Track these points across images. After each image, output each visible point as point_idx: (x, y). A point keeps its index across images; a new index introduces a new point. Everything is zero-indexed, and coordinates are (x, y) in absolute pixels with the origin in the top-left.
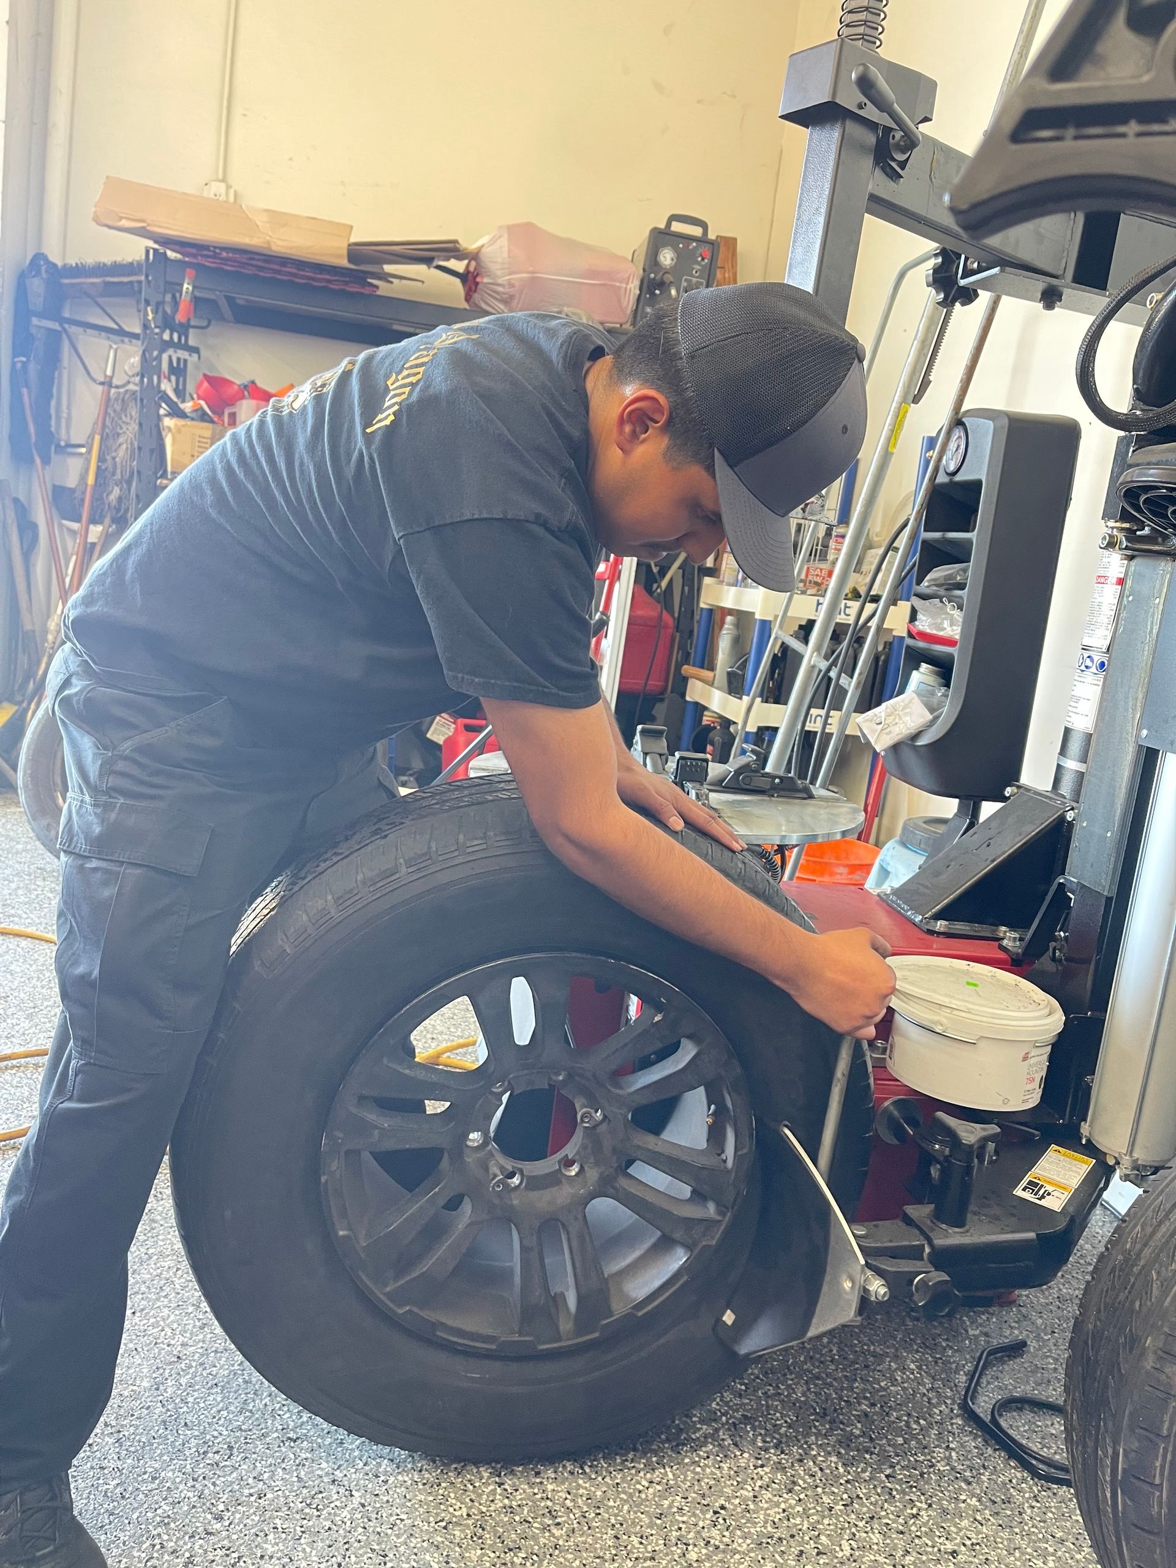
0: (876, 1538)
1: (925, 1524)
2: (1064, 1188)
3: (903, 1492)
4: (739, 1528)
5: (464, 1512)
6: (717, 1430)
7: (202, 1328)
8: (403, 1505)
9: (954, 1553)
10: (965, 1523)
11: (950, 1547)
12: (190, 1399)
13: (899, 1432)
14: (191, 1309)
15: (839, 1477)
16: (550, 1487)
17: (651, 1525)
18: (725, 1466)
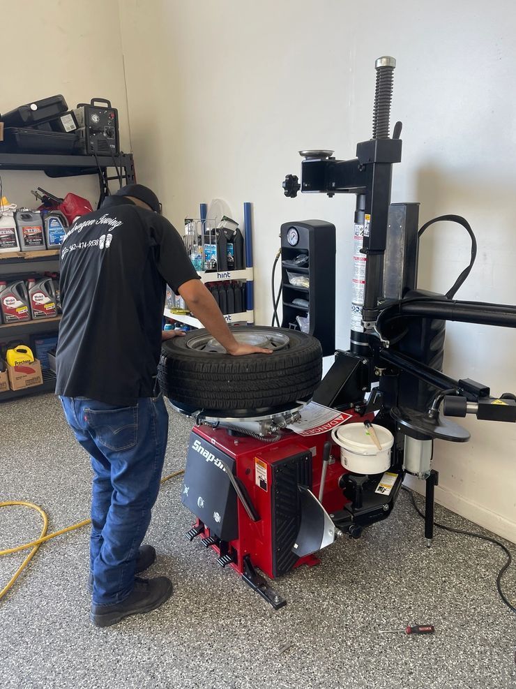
0: (389, 613)
1: (398, 603)
2: (389, 486)
3: (386, 596)
4: (354, 629)
5: (280, 665)
6: (329, 602)
7: (149, 650)
8: (262, 673)
9: (410, 608)
10: (407, 597)
11: (407, 606)
12: (168, 676)
13: (374, 577)
14: (139, 645)
15: (369, 600)
16: (298, 644)
17: (333, 641)
18: (338, 612)
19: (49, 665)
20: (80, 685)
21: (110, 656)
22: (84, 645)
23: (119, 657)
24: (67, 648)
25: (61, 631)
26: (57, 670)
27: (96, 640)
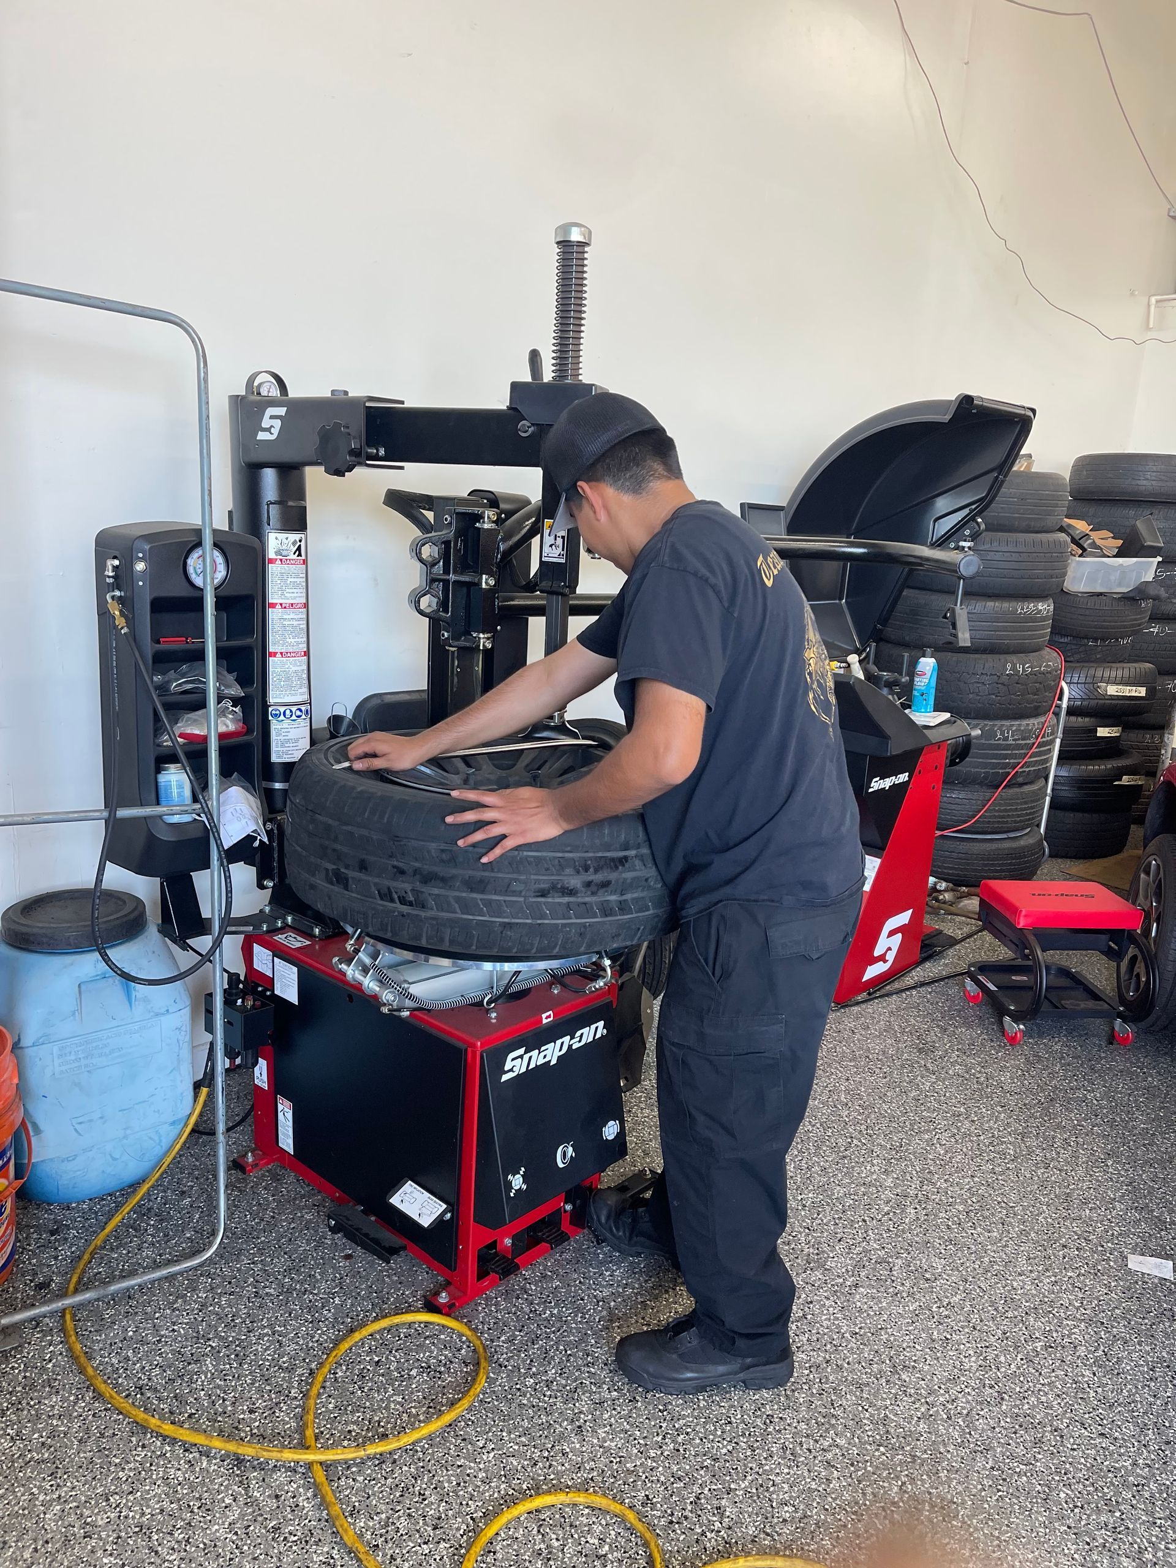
19: (922, 1426)
20: (926, 1368)
21: (852, 1349)
22: (851, 1391)
23: (847, 1335)
24: (872, 1415)
25: (841, 1442)
26: (923, 1410)
27: (831, 1378)
